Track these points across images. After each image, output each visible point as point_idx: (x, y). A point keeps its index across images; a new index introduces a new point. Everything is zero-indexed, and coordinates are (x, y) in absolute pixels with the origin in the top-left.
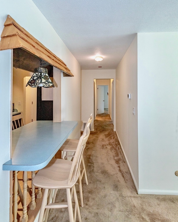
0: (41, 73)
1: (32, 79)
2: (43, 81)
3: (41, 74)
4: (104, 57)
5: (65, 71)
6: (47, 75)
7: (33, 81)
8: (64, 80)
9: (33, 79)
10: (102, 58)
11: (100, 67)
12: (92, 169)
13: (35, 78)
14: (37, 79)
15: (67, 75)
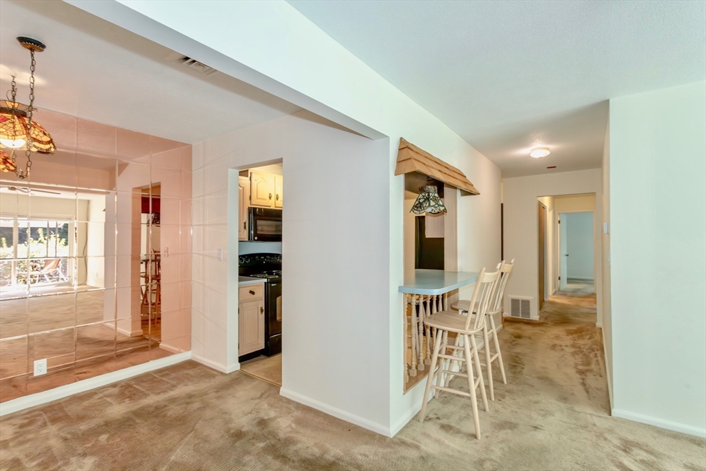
0: (429, 193)
1: (417, 202)
2: (432, 203)
3: (429, 195)
4: (553, 147)
5: (464, 187)
6: (436, 195)
7: (419, 205)
8: (462, 202)
9: (419, 203)
10: (548, 149)
11: (551, 167)
12: (519, 370)
13: (421, 201)
14: (424, 201)
15: (466, 193)
